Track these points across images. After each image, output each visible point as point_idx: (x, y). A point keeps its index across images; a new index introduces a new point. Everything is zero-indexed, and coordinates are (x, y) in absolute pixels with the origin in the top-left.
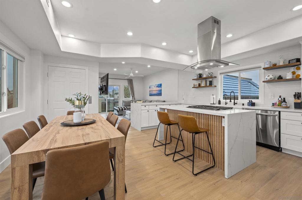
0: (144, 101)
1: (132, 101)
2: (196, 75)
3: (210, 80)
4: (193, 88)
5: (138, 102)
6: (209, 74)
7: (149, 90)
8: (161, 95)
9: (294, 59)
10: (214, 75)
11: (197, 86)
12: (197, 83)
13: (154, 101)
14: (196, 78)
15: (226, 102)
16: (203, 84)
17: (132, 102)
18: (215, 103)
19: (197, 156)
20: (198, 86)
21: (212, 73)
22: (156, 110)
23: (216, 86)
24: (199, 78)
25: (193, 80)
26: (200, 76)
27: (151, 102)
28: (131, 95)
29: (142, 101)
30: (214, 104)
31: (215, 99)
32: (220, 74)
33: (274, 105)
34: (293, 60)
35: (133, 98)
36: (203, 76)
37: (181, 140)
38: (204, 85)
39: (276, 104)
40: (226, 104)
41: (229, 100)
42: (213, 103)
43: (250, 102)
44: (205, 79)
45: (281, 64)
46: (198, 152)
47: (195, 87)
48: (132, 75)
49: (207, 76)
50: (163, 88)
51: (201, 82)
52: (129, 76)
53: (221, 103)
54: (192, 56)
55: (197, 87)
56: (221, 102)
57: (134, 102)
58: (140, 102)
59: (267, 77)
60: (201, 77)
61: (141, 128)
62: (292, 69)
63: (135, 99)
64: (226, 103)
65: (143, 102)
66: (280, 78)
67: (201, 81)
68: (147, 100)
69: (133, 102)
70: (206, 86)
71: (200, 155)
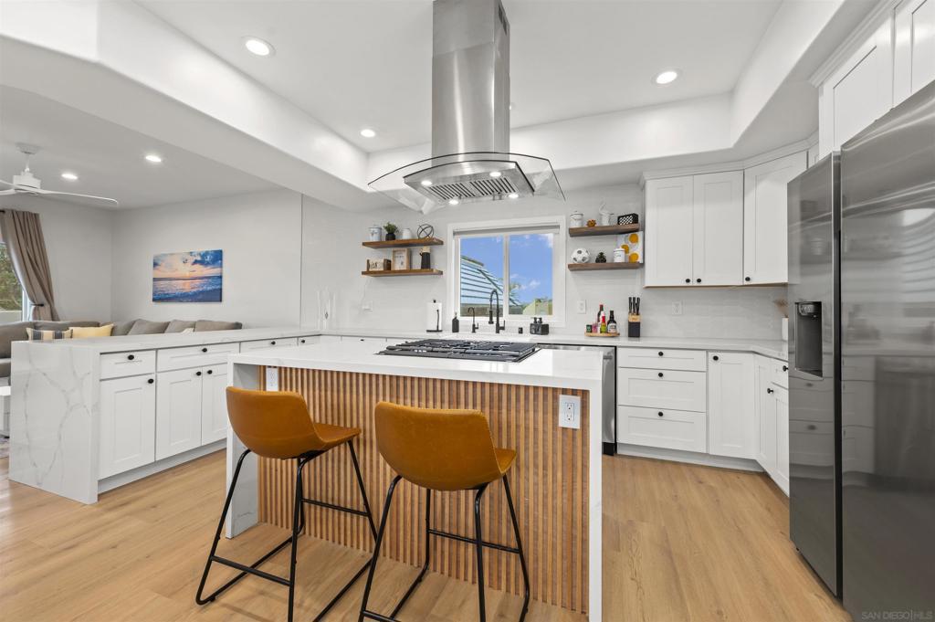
0: (121, 325)
1: (35, 326)
2: (376, 230)
3: (426, 249)
4: (363, 273)
5: (76, 330)
6: (420, 230)
7: (150, 273)
8: (221, 301)
9: (629, 215)
10: (436, 236)
11: (380, 268)
12: (378, 258)
13: (182, 326)
14: (374, 239)
15: (474, 325)
16: (399, 265)
17: (29, 331)
18: (440, 329)
19: (446, 571)
20: (382, 269)
21: (429, 229)
22: (204, 370)
23: (441, 273)
24: (387, 239)
25: (364, 244)
26: (391, 233)
27: (163, 328)
28: (24, 293)
29: (107, 328)
30: (438, 331)
31: (440, 313)
32: (455, 234)
33: (591, 329)
34: (626, 216)
35: (45, 311)
36: (401, 234)
37: (358, 513)
38: (404, 267)
39: (596, 327)
40: (474, 331)
41: (488, 319)
42: (436, 329)
43: (535, 322)
44: (407, 244)
45: (605, 223)
46: (446, 554)
47: (370, 270)
48: (27, 181)
49: (413, 236)
50: (229, 269)
51: (394, 257)
52: (8, 188)
53: (460, 328)
54: (367, 154)
55: (380, 272)
56: (460, 324)
57: (47, 334)
58: (91, 331)
59: (575, 254)
60: (394, 238)
61: (100, 482)
62: (622, 239)
63: (53, 316)
64: (474, 328)
65: (113, 332)
66: (601, 259)
67: (394, 252)
68: (141, 322)
69: (37, 337)
70: (409, 272)
71: (458, 562)
